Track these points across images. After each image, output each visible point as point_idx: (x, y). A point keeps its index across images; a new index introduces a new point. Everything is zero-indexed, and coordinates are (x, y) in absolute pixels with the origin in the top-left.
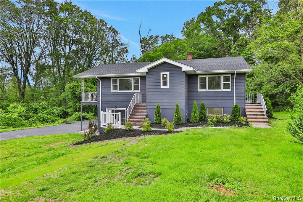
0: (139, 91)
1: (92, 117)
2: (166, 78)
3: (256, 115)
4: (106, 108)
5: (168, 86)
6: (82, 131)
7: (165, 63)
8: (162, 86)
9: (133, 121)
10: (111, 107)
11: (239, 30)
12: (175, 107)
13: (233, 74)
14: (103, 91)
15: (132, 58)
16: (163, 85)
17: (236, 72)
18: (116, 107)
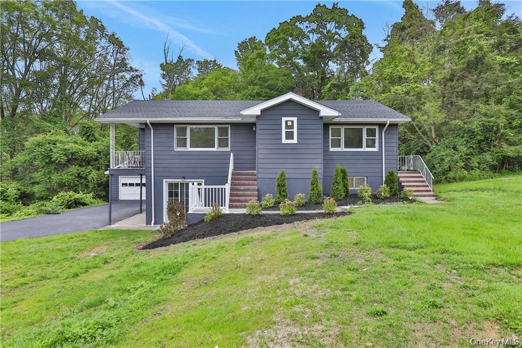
0: (228, 149)
1: (92, 200)
2: (292, 127)
3: (417, 186)
4: (164, 180)
5: (295, 141)
6: (110, 224)
7: (290, 101)
8: (284, 141)
9: (239, 201)
10: (173, 177)
11: (328, 62)
12: (311, 176)
13: (381, 125)
14: (157, 149)
15: (151, 94)
16: (286, 139)
17: (388, 122)
18: (184, 179)
